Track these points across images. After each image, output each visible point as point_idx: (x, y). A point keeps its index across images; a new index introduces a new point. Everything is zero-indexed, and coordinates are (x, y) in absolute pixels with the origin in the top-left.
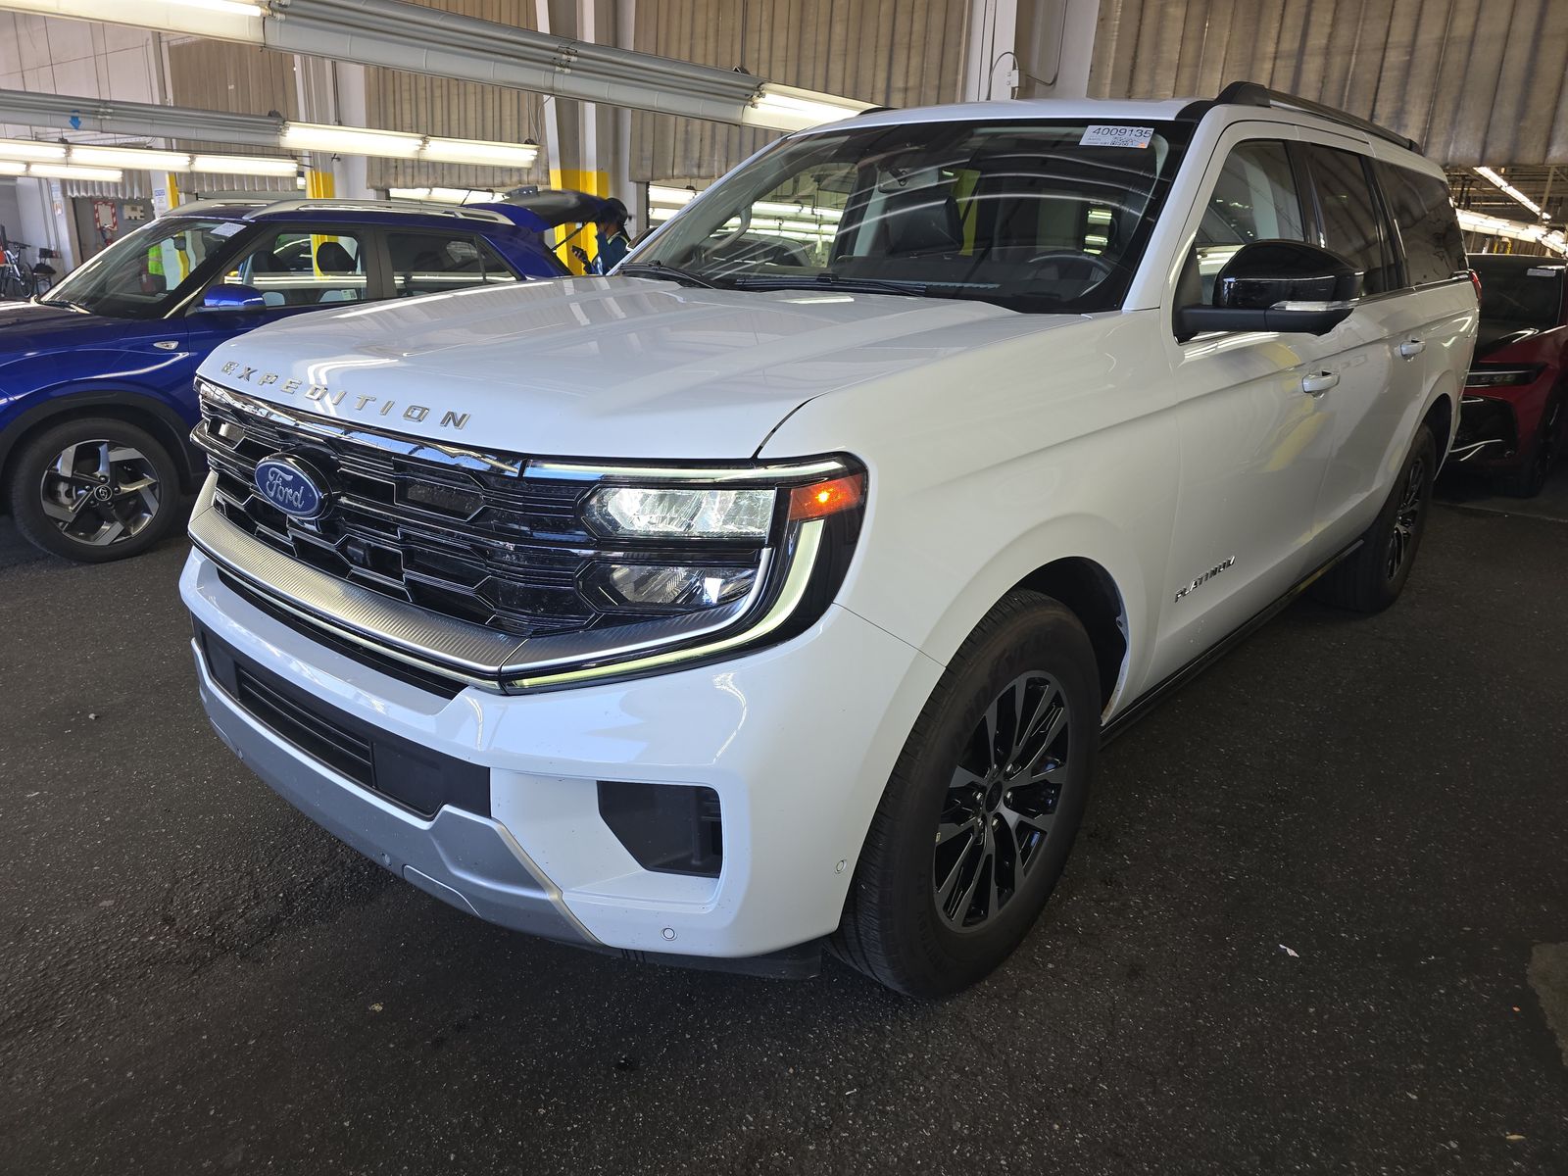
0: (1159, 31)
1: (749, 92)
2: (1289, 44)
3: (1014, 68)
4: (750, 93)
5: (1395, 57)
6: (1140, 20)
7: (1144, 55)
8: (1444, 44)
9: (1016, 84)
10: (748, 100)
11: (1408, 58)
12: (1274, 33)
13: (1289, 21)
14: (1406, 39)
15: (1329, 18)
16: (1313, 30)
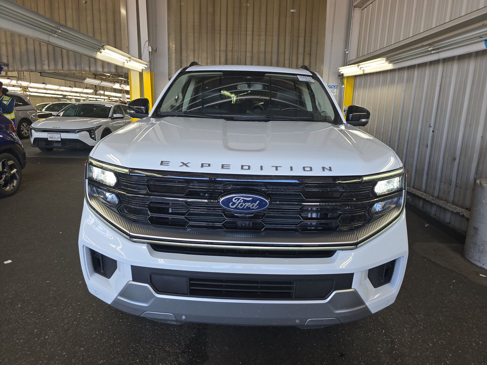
0: (187, 39)
1: (100, 47)
2: (223, 48)
3: (149, 46)
4: (99, 49)
5: (249, 54)
6: (181, 36)
7: (184, 46)
8: (259, 53)
9: (150, 50)
10: (99, 50)
11: (251, 55)
12: (218, 44)
13: (222, 42)
14: (251, 50)
15: (231, 43)
16: (228, 45)
